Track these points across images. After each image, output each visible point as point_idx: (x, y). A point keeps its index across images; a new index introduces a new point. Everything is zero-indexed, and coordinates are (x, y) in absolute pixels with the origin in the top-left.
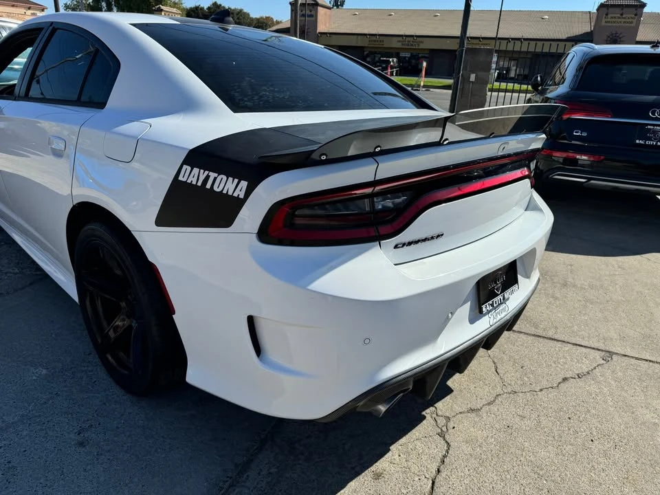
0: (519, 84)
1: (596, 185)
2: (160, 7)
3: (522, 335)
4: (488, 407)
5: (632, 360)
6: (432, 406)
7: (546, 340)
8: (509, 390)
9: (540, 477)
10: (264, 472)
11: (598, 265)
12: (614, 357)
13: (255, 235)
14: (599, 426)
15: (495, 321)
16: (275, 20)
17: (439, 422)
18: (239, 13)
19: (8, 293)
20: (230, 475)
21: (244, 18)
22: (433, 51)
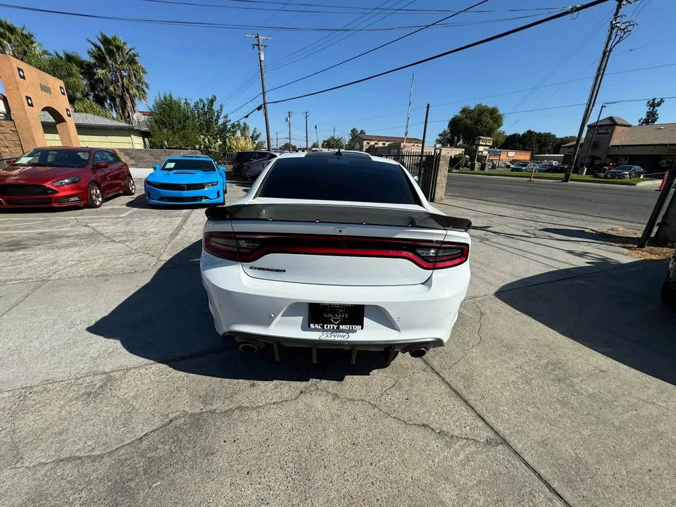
2: (479, 138)
6: (321, 379)
12: (502, 447)
15: (327, 338)
21: (550, 139)
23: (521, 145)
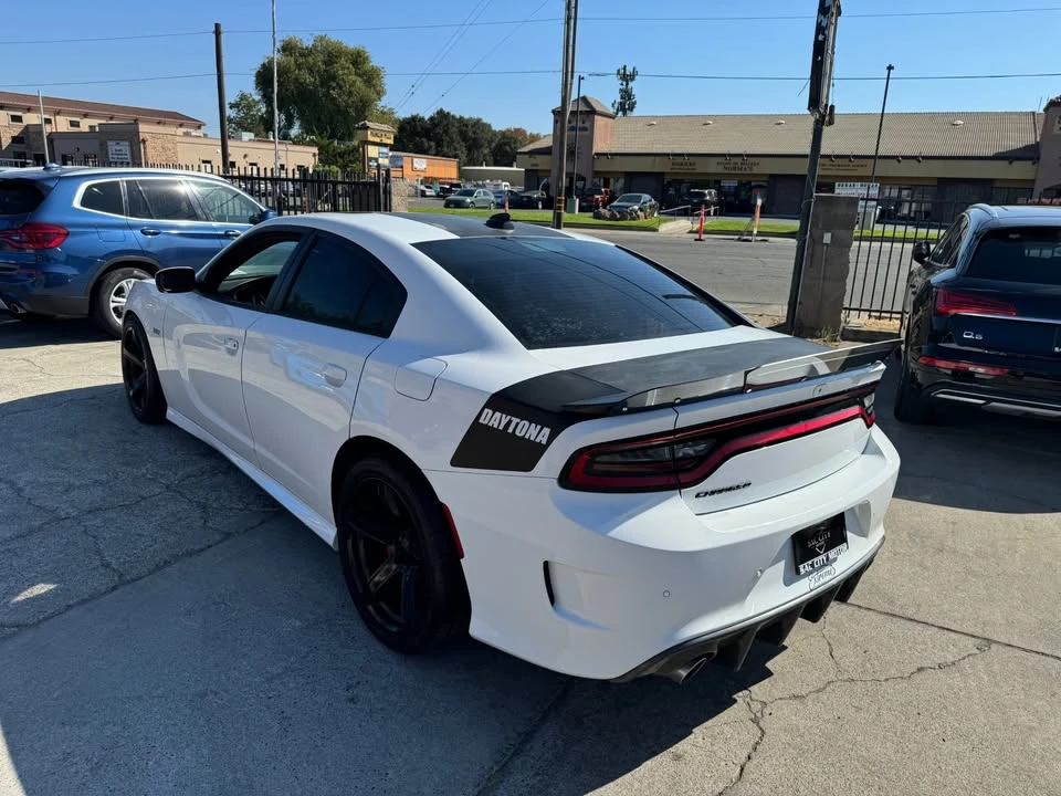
0: (915, 227)
1: (996, 408)
2: (365, 125)
3: (870, 613)
4: (816, 694)
5: (1016, 650)
6: (746, 689)
7: (903, 621)
8: (845, 677)
9: (872, 773)
10: (550, 743)
12: (994, 647)
13: (556, 481)
14: (957, 725)
15: (817, 584)
16: (528, 134)
17: (752, 706)
18: (475, 124)
19: (238, 532)
20: (513, 743)
21: (483, 131)
22: (774, 178)
23: (433, 144)
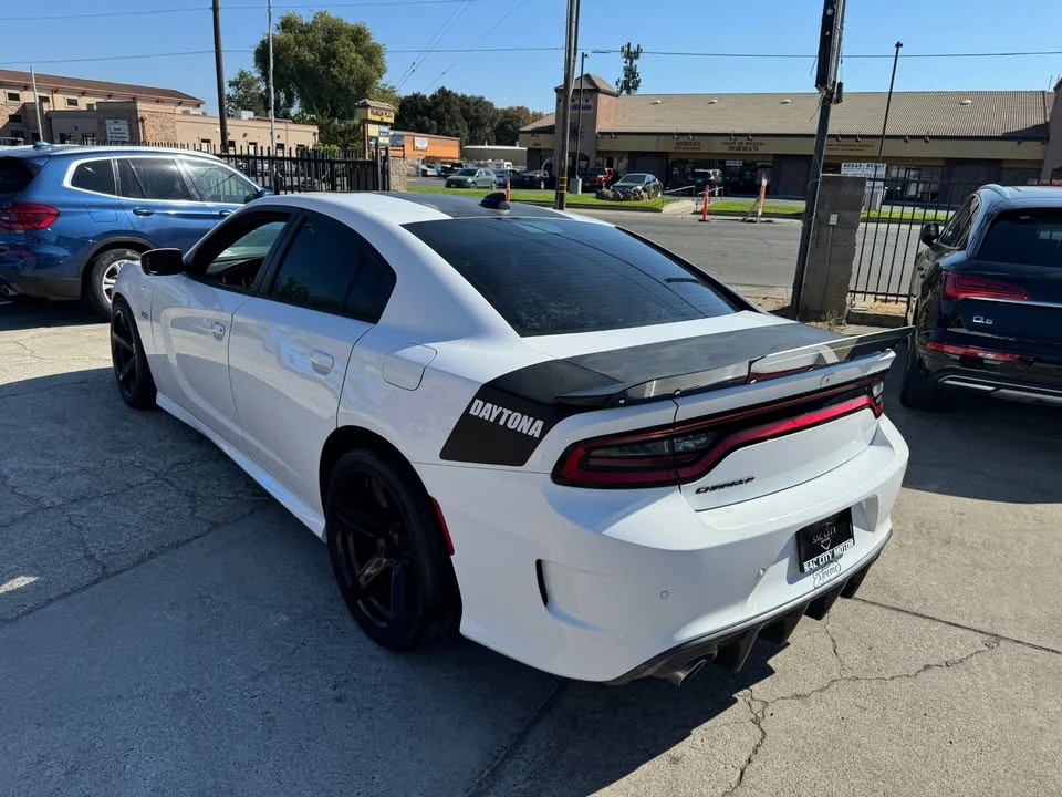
0: (922, 207)
1: (1005, 395)
2: (365, 102)
3: (875, 607)
4: (819, 694)
5: (1025, 647)
6: (747, 688)
7: (908, 615)
8: (849, 675)
9: (876, 777)
10: (543, 746)
11: (1003, 514)
12: (1002, 642)
13: (549, 476)
14: (964, 726)
15: (821, 582)
16: (531, 112)
17: (753, 706)
18: (477, 102)
19: (227, 523)
20: (505, 745)
21: (485, 109)
22: (779, 158)
23: (434, 122)
